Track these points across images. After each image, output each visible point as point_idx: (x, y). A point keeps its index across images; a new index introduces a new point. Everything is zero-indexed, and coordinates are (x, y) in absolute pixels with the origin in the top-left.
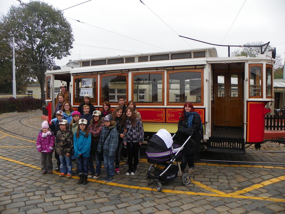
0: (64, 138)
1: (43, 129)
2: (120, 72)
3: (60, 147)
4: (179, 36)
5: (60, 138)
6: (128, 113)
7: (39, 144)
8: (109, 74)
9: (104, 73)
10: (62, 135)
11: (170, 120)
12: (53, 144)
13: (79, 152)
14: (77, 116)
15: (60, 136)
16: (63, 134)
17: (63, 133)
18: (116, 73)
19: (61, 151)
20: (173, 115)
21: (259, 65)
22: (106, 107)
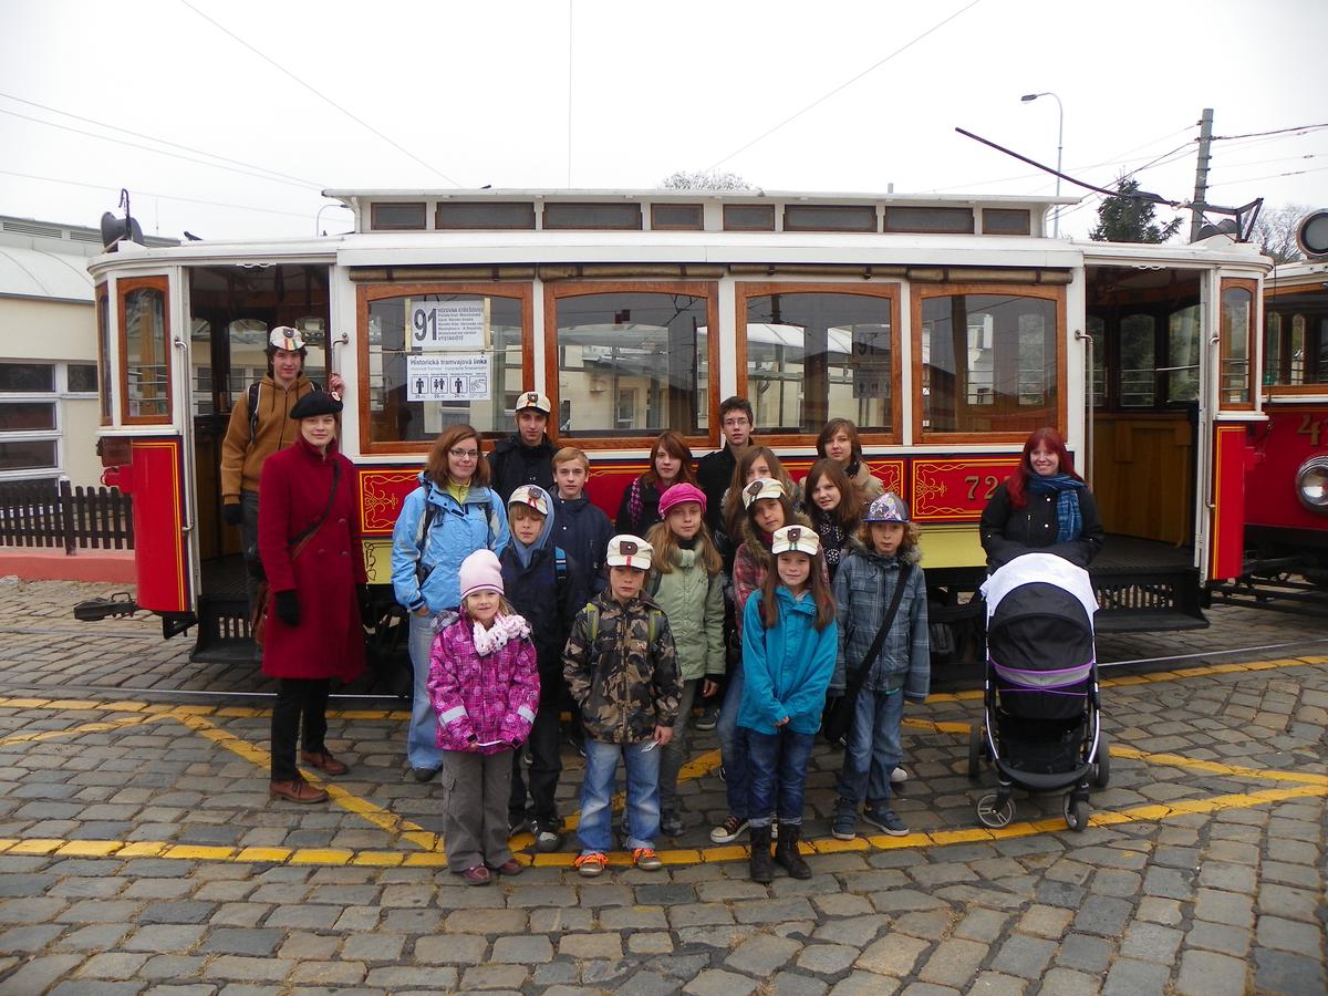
0: (644, 645)
1: (476, 595)
2: (675, 276)
3: (622, 696)
4: (958, 130)
5: (619, 644)
6: (823, 493)
7: (456, 697)
8: (602, 283)
9: (580, 276)
10: (629, 625)
11: (926, 511)
12: (536, 693)
13: (778, 705)
14: (693, 512)
15: (613, 633)
16: (634, 623)
17: (632, 616)
18: (647, 280)
19: (630, 722)
20: (942, 489)
21: (1248, 285)
22: (667, 460)
